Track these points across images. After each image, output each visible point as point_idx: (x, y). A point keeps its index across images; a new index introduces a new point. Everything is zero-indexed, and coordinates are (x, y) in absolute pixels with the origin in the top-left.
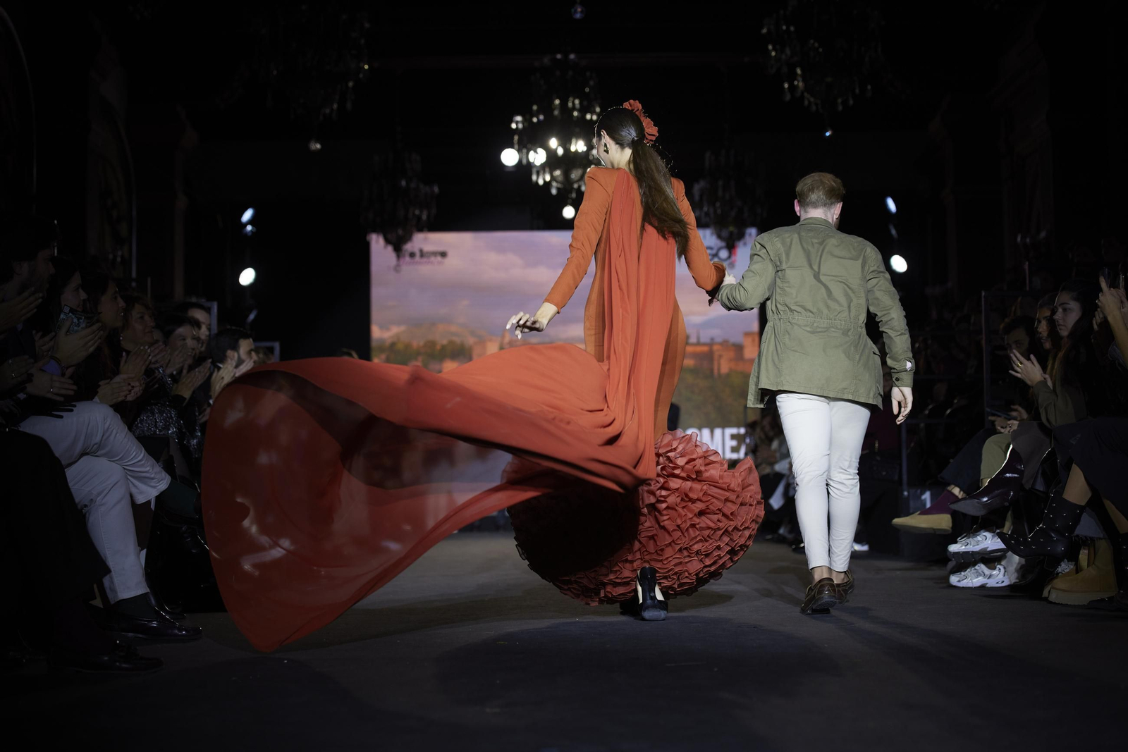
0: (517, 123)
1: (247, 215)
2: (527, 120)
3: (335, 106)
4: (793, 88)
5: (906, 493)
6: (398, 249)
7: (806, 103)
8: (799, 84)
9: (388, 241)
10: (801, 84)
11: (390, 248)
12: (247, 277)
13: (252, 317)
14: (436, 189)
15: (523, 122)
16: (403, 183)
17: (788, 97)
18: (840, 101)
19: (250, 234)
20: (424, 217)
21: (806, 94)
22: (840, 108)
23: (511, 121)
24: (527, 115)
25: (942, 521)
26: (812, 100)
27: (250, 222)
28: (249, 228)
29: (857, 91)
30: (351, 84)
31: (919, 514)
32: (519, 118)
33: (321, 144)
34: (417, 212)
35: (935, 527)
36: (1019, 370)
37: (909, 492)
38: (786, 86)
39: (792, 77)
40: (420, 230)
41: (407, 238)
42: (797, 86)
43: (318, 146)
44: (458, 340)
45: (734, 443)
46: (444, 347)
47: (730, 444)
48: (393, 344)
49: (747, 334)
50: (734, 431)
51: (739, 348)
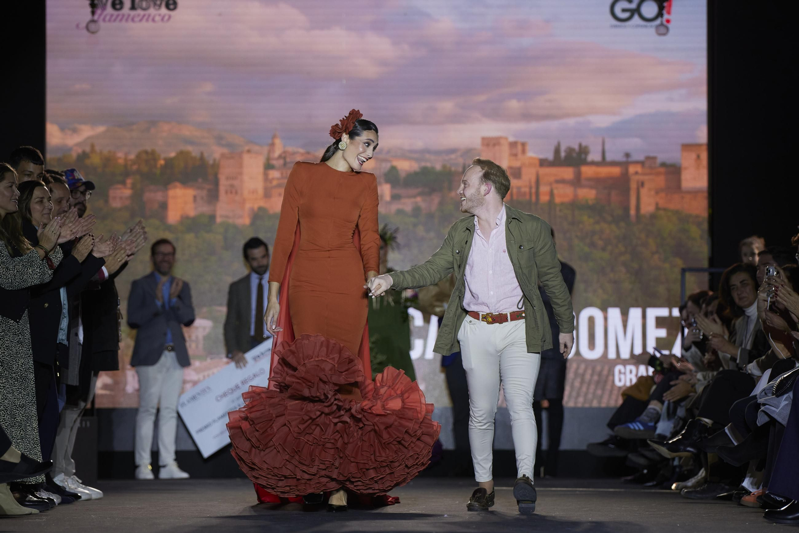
44: (194, 151)
45: (662, 333)
46: (169, 162)
47: (656, 333)
48: (84, 156)
49: (687, 147)
50: (664, 312)
51: (673, 171)
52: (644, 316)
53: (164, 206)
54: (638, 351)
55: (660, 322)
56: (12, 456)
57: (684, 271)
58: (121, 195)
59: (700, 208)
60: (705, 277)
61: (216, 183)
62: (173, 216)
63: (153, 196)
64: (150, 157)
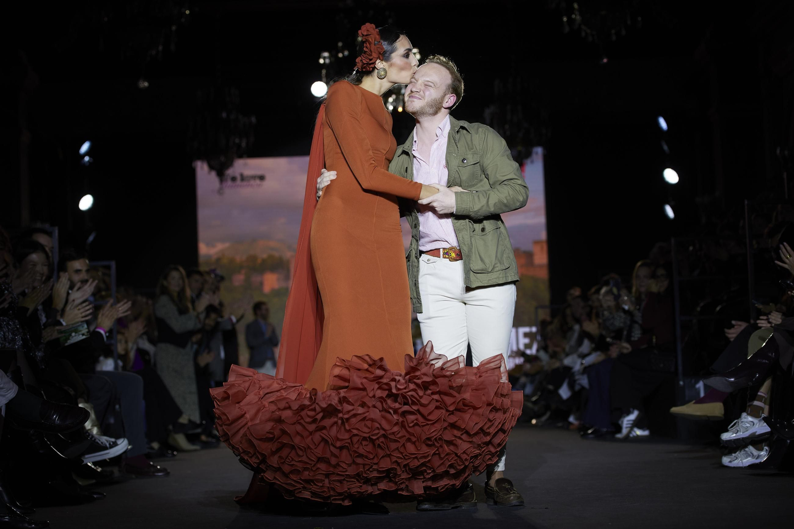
0: (324, 59)
1: (85, 147)
2: (333, 56)
3: (161, 48)
4: (571, 21)
5: (681, 383)
6: (221, 174)
7: (583, 34)
8: (577, 17)
9: (211, 167)
10: (578, 17)
11: (213, 174)
12: (86, 203)
13: (91, 238)
14: (253, 120)
15: (330, 58)
16: (224, 115)
17: (567, 29)
18: (613, 31)
19: (88, 164)
20: (244, 144)
21: (583, 27)
22: (614, 38)
23: (319, 57)
24: (333, 51)
25: (716, 409)
26: (589, 31)
27: (87, 153)
28: (87, 159)
29: (629, 22)
30: (174, 28)
31: (694, 403)
32: (326, 54)
33: (148, 82)
34: (237, 141)
35: (709, 415)
36: (787, 261)
37: (684, 382)
38: (565, 19)
39: (570, 11)
40: (241, 156)
41: (229, 164)
42: (574, 20)
43: (146, 84)
44: (276, 254)
45: (527, 341)
46: (264, 261)
47: (524, 341)
48: (218, 260)
49: (537, 242)
50: (527, 330)
51: (529, 255)
52: (517, 333)
53: (261, 284)
54: (515, 348)
55: (526, 335)
56: (183, 420)
57: (537, 308)
58: (239, 279)
59: (544, 274)
60: (548, 311)
61: (288, 270)
62: (267, 289)
63: (256, 279)
64: (253, 258)
